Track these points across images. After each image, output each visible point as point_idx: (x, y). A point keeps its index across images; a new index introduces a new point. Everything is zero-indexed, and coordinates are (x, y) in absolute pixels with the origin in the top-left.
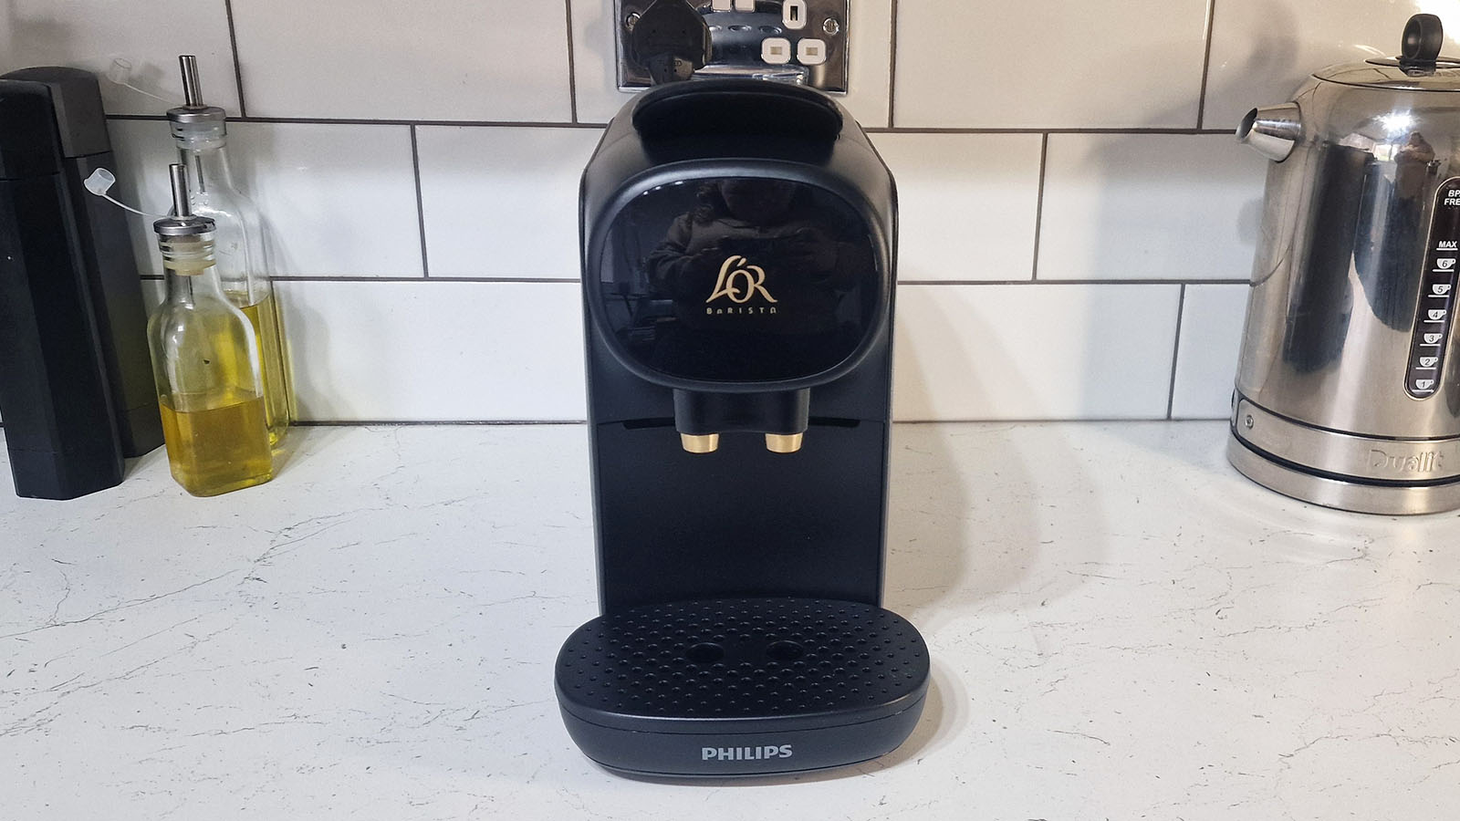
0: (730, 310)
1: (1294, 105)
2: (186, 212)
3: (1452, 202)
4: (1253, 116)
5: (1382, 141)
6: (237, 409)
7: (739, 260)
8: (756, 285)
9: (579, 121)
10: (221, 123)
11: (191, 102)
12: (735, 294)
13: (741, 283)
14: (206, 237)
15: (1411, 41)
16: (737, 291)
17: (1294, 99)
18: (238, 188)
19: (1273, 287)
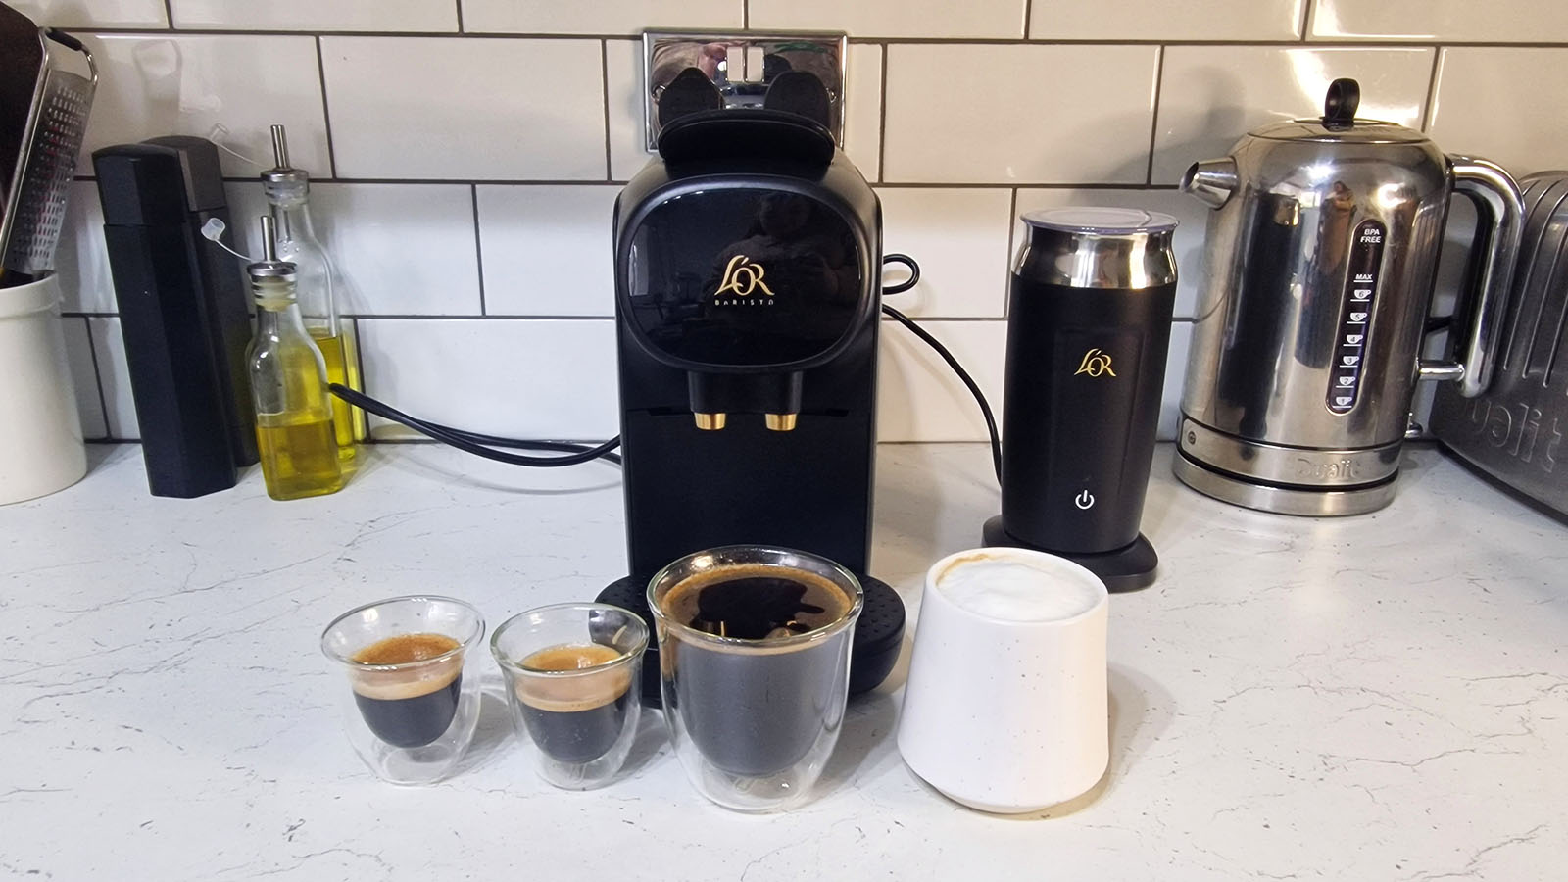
0: (735, 302)
1: (1230, 159)
2: (274, 257)
3: (1368, 240)
4: (1194, 169)
5: (1306, 188)
6: (315, 426)
7: (742, 259)
8: (758, 280)
9: (613, 179)
10: (305, 183)
11: (280, 164)
12: (739, 288)
13: (744, 279)
14: (290, 278)
15: (1333, 102)
16: (741, 285)
17: (1231, 153)
18: (319, 238)
19: (1213, 324)
